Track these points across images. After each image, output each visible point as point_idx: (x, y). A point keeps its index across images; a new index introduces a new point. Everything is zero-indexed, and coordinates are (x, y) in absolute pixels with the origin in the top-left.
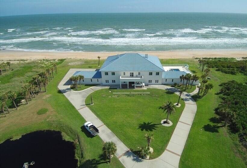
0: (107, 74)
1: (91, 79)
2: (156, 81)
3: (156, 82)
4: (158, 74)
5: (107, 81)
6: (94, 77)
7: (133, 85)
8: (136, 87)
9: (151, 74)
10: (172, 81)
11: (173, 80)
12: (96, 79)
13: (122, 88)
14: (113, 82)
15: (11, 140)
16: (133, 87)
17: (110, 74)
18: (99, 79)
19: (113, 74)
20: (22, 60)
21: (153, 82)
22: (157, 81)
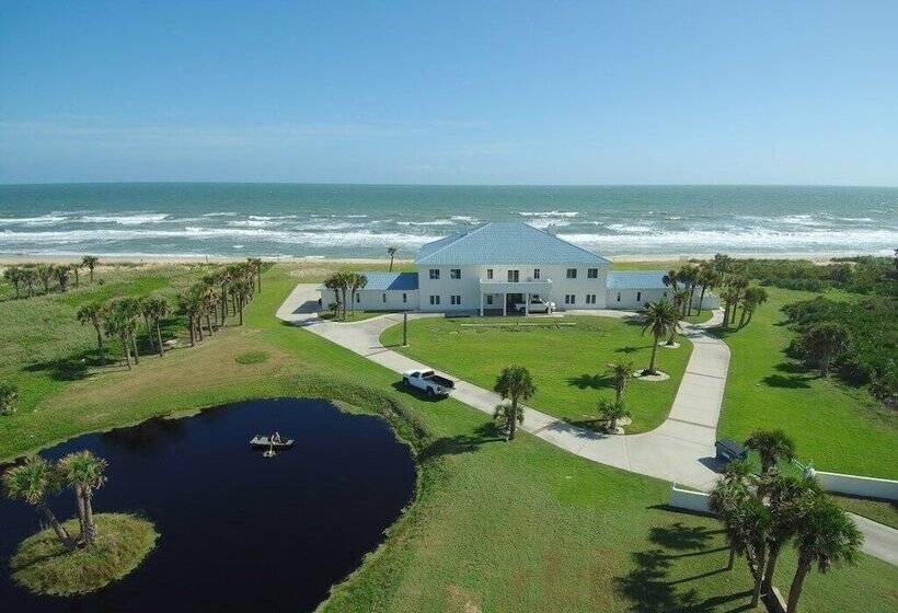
0: (435, 274)
1: (384, 295)
2: (588, 296)
3: (588, 301)
4: (593, 273)
5: (435, 300)
6: (394, 286)
7: (518, 306)
8: (530, 313)
9: (572, 274)
10: (638, 300)
11: (639, 294)
12: (400, 293)
13: (485, 314)
14: (453, 303)
15: (166, 418)
16: (522, 312)
17: (445, 275)
18: (409, 293)
19: (457, 274)
20: (125, 265)
21: (581, 300)
22: (591, 299)
